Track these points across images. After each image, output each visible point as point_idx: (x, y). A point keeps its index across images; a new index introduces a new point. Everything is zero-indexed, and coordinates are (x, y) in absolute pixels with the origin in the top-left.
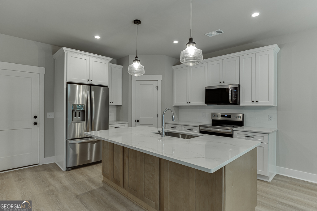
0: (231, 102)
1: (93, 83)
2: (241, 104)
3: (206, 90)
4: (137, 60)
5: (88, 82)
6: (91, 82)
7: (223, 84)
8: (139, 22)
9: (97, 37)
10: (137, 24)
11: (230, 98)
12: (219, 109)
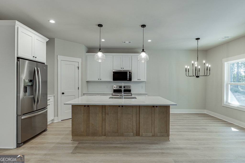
0: (128, 79)
1: (36, 60)
2: (132, 80)
3: (114, 72)
4: (101, 51)
5: (33, 58)
6: (35, 59)
7: (123, 69)
8: (102, 26)
9: (52, 21)
10: (100, 27)
11: (128, 77)
12: (117, 83)
